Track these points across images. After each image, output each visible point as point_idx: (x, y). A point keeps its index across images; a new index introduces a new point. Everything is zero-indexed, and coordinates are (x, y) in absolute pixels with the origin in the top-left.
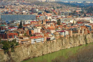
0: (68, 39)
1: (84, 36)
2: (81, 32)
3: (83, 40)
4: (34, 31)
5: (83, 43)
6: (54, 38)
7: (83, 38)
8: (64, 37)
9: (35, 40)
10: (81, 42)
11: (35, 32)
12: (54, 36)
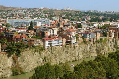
0: (94, 44)
1: (114, 41)
2: (111, 36)
3: (113, 46)
4: (48, 32)
5: (113, 50)
6: (76, 41)
7: (113, 44)
8: (89, 40)
9: (50, 43)
10: (110, 49)
11: (50, 34)
12: (76, 39)
